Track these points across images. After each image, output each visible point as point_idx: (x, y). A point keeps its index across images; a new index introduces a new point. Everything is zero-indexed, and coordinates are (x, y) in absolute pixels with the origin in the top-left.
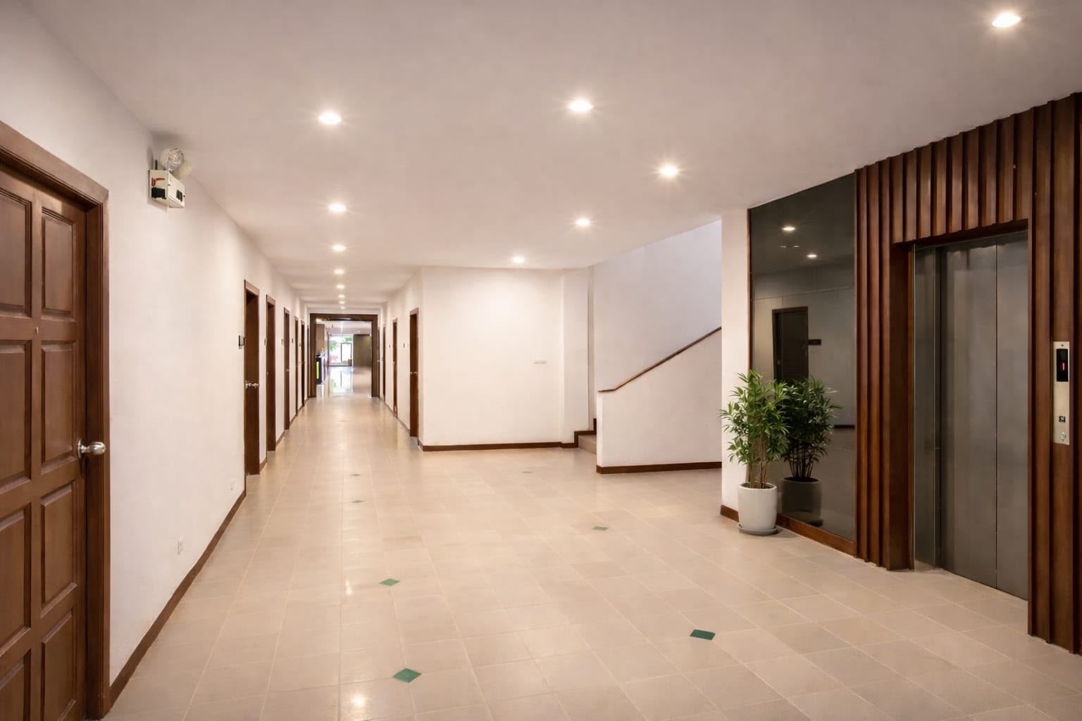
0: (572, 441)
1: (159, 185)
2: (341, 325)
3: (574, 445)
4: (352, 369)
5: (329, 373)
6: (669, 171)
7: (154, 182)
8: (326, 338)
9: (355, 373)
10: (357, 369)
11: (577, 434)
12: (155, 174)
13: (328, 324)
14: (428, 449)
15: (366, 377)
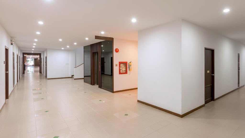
0: (71, 77)
1: (12, 43)
2: (31, 56)
3: (72, 77)
4: (34, 67)
5: (27, 68)
6: (75, 44)
7: (11, 43)
8: (26, 59)
9: (35, 68)
10: (35, 67)
11: (72, 76)
12: (11, 42)
13: (27, 56)
14: (48, 79)
15: (38, 69)
